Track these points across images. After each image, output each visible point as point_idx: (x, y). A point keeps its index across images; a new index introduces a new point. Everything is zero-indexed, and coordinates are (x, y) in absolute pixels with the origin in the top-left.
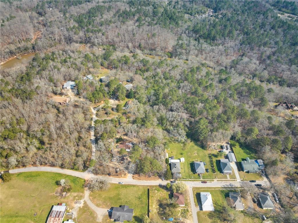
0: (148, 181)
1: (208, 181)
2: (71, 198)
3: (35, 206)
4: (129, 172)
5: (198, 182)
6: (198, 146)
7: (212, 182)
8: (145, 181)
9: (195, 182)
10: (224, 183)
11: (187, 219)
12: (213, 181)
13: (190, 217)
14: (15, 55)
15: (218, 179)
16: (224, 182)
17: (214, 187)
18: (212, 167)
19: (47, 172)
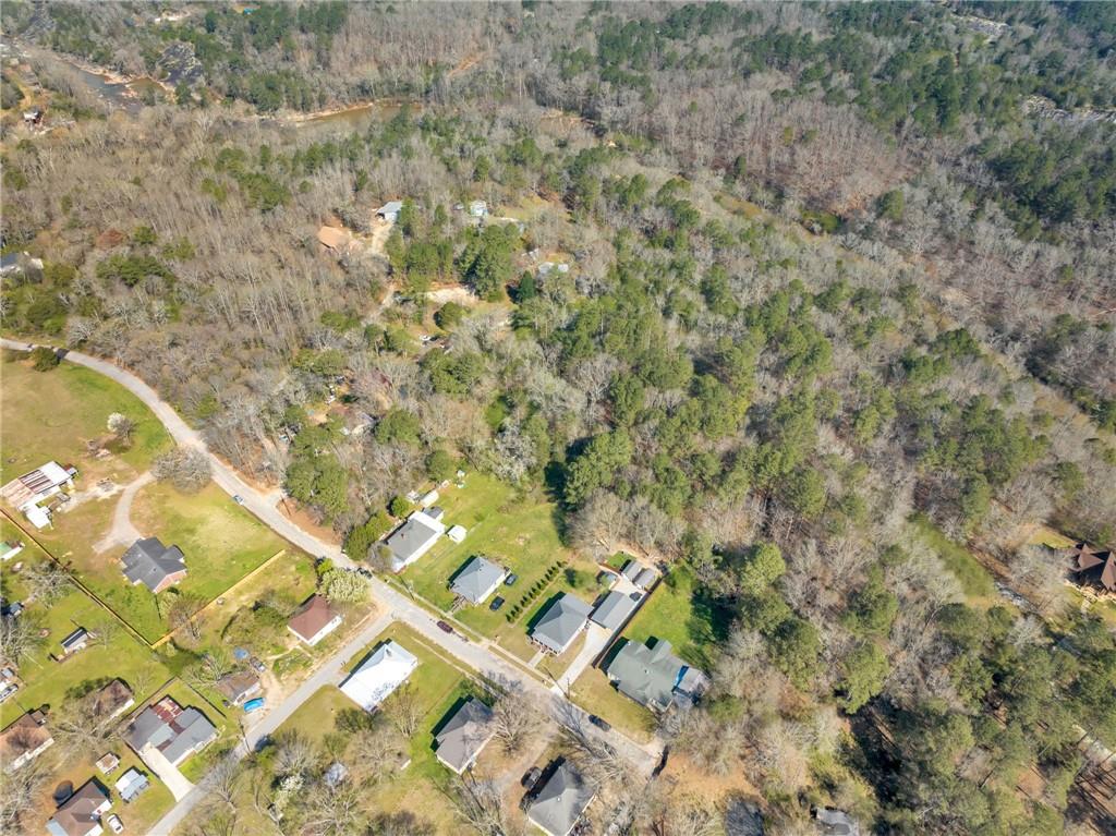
0: (306, 534)
1: (462, 630)
2: (105, 468)
3: (28, 446)
4: (285, 487)
5: (431, 616)
6: (556, 523)
7: (471, 642)
8: (298, 529)
9: (422, 610)
10: (503, 667)
11: (280, 681)
12: (478, 640)
13: (293, 682)
14: (373, 101)
15: (495, 645)
16: (506, 663)
17: (459, 657)
18: (524, 602)
19: (126, 391)
